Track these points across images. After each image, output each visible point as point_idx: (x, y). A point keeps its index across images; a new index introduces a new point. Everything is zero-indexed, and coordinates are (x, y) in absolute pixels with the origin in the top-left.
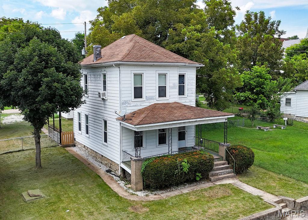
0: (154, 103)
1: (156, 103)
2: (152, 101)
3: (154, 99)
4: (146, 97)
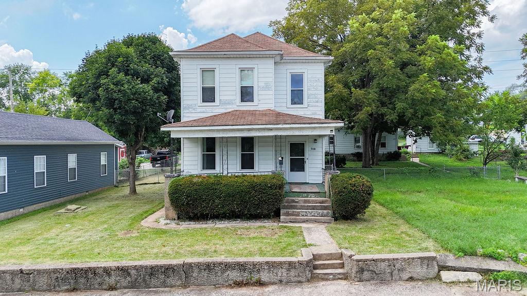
1: (236, 109)
2: (230, 106)
3: (233, 104)
4: (220, 100)
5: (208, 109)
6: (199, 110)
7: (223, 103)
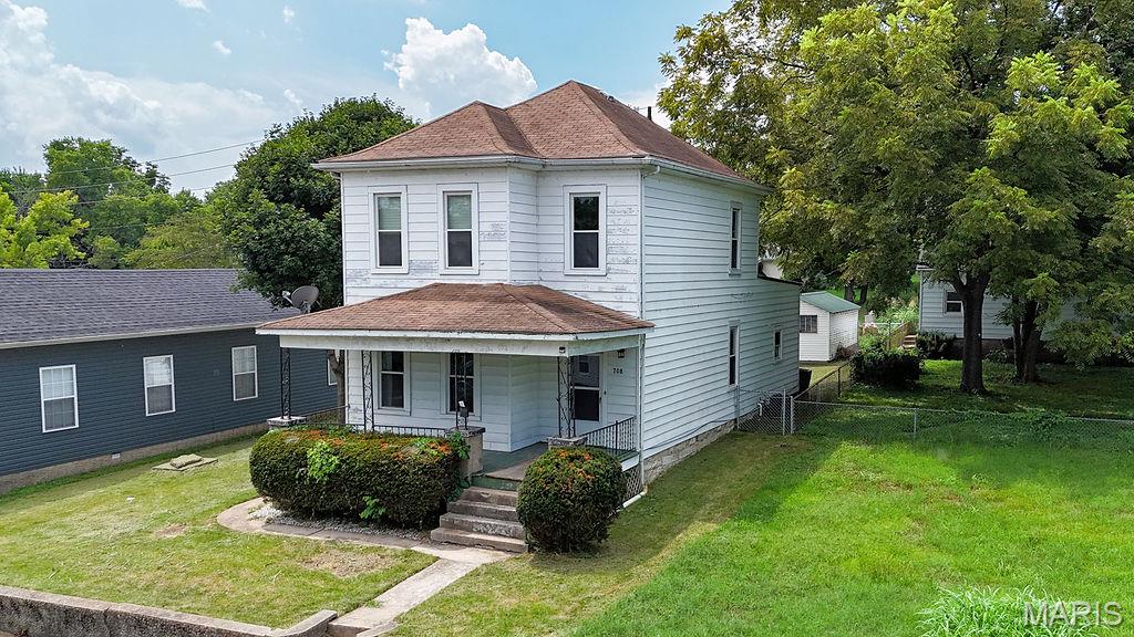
0: (432, 282)
1: (438, 281)
2: (429, 275)
3: (432, 270)
4: (410, 262)
5: (390, 281)
6: (373, 282)
7: (416, 268)
